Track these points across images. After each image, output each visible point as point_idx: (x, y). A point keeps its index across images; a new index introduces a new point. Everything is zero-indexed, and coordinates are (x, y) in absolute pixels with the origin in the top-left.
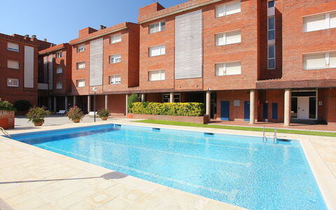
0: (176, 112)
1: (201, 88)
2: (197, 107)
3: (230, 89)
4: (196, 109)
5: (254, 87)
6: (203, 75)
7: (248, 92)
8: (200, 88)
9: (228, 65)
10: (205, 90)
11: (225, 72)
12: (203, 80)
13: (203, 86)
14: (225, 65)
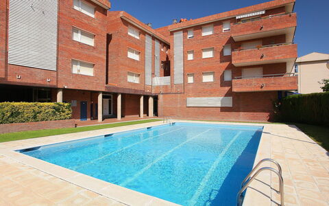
1: (55, 84)
2: (68, 108)
3: (86, 89)
5: (104, 90)
6: (57, 68)
9: (83, 64)
10: (59, 87)
11: (79, 71)
12: (57, 75)
13: (57, 81)
14: (79, 63)
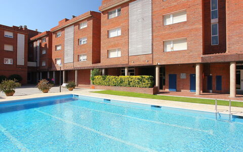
0: (129, 84)
2: (148, 79)
3: (177, 63)
4: (147, 81)
5: (200, 61)
6: (152, 51)
7: (194, 65)
8: (150, 63)
9: (175, 42)
10: (154, 64)
11: (172, 48)
12: (153, 56)
13: (153, 61)
14: (172, 42)
